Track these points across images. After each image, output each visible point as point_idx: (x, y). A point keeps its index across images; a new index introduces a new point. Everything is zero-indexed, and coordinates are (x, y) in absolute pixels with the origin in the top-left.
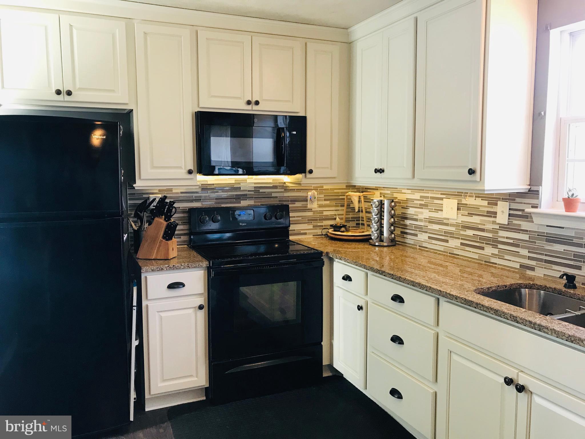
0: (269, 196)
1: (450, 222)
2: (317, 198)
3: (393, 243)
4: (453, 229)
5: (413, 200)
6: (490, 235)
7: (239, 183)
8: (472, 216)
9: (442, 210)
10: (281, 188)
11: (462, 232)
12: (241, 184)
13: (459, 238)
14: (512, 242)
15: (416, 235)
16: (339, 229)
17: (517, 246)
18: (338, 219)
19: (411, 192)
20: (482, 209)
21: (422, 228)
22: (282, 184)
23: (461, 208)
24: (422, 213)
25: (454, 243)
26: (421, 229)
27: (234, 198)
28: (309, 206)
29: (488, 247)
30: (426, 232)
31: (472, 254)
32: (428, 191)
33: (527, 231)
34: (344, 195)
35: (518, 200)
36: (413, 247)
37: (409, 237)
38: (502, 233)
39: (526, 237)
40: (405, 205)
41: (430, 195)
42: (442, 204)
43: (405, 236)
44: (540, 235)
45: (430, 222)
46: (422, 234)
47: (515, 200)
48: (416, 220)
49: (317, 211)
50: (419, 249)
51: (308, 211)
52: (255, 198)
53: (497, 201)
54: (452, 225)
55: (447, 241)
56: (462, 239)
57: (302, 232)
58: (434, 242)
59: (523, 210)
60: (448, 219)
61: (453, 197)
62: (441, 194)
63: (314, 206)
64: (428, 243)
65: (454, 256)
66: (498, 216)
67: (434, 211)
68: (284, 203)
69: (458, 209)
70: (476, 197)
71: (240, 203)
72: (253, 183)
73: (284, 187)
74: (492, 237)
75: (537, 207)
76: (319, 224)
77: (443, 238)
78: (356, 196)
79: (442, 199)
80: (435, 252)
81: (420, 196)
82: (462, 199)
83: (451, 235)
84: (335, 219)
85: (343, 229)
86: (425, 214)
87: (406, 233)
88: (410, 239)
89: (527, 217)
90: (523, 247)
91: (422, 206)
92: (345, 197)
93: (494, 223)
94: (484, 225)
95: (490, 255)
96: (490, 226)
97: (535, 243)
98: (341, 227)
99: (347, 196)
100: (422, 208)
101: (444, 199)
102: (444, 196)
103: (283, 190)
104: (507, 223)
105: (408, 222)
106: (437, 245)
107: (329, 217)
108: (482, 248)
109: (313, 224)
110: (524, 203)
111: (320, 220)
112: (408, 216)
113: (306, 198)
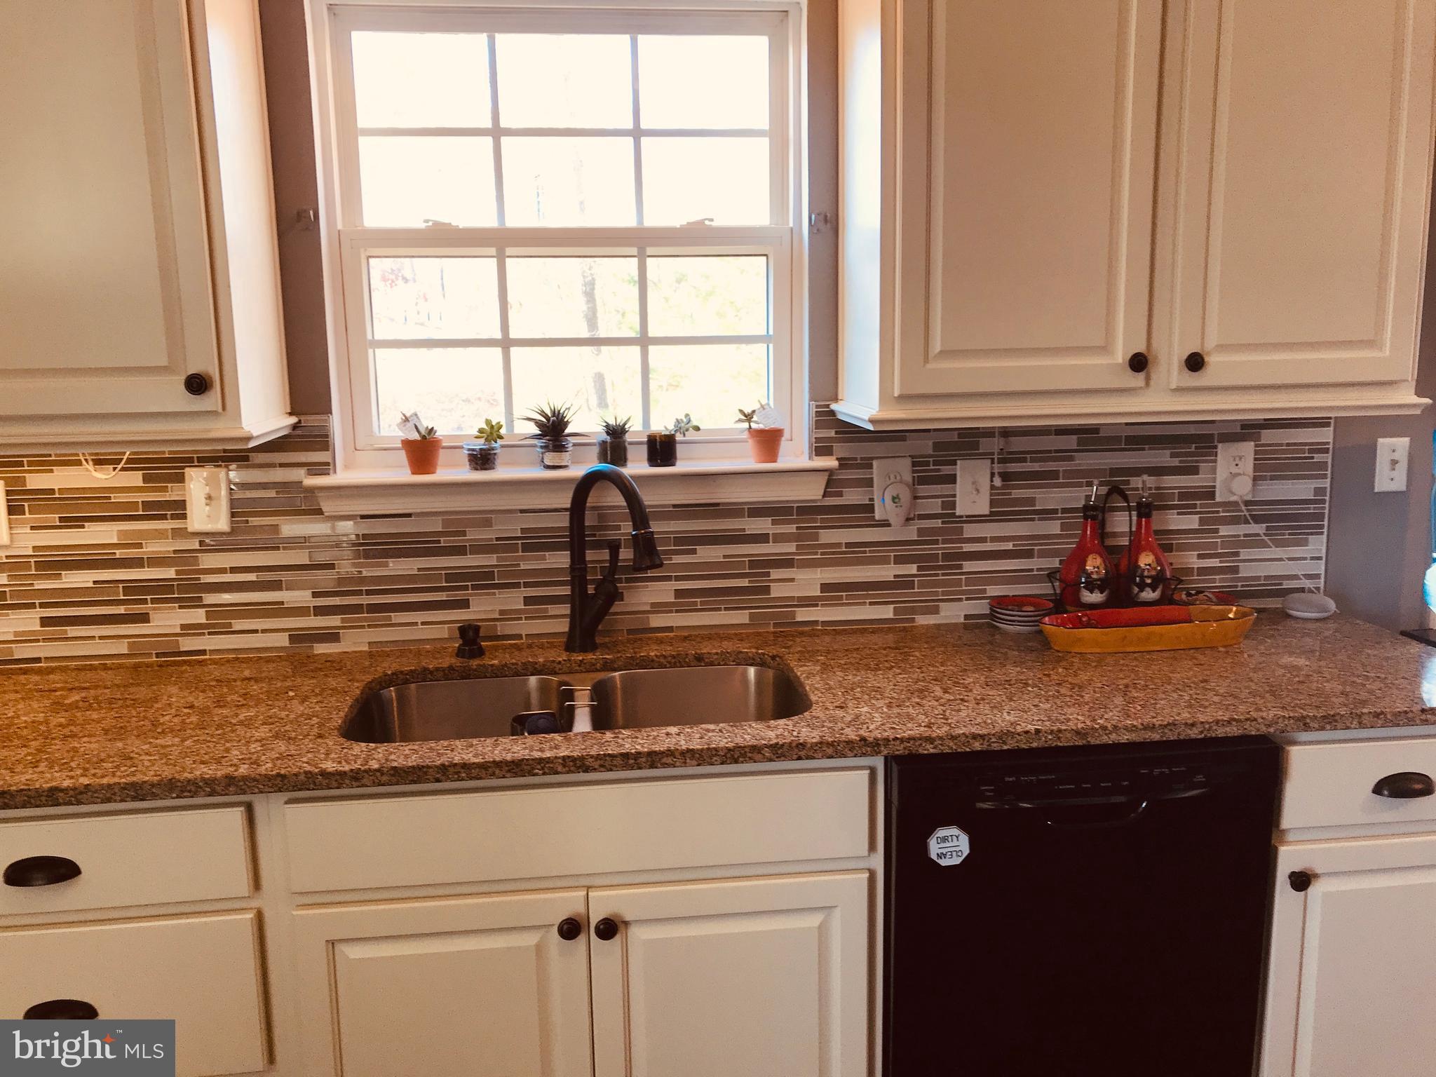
6: (170, 573)
8: (82, 526)
13: (30, 606)
14: (255, 579)
17: (276, 586)
20: (124, 498)
23: (26, 504)
29: (159, 609)
33: (300, 540)
38: (208, 561)
47: (248, 459)
56: (44, 605)
66: (190, 511)
69: (11, 510)
74: (174, 577)
75: (324, 472)
82: (29, 475)
90: (295, 586)
93: (180, 533)
95: (178, 630)
104: (226, 529)
108: (140, 618)
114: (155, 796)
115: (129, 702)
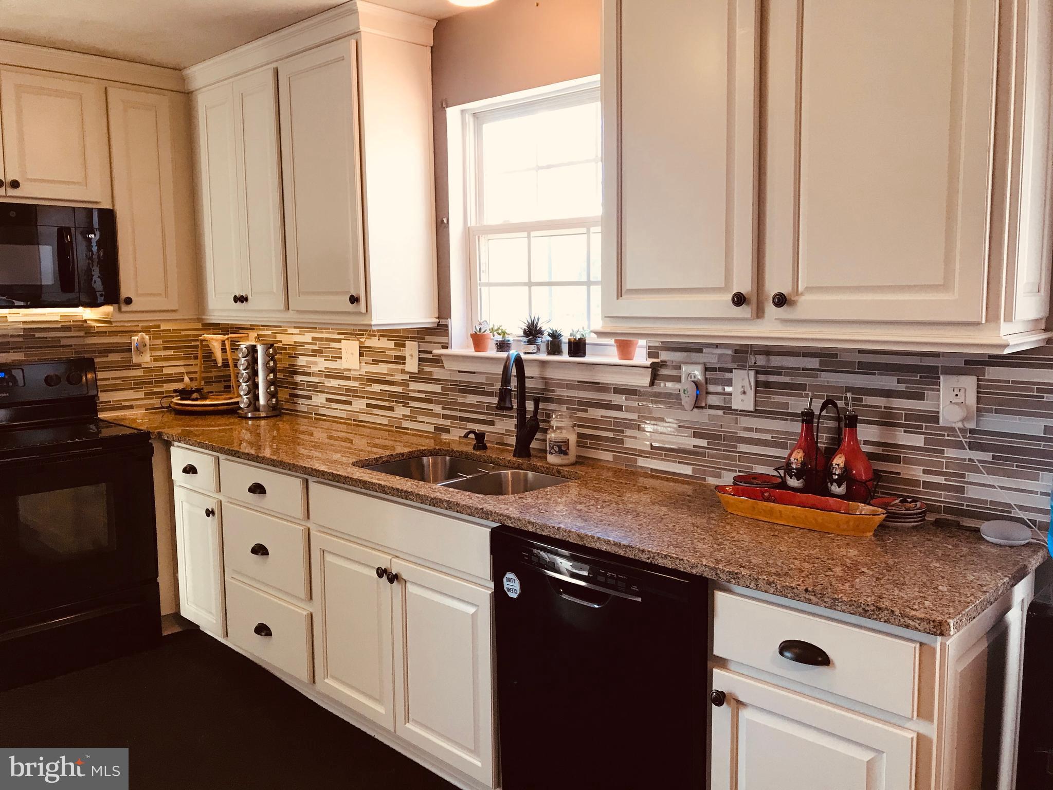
0: (54, 345)
1: (352, 374)
2: (150, 345)
3: (276, 411)
4: (355, 384)
5: (303, 344)
8: (378, 364)
9: (341, 358)
10: (79, 331)
11: (368, 389)
13: (363, 397)
14: (425, 397)
15: (310, 398)
17: (429, 401)
18: (186, 379)
19: (300, 331)
20: (389, 353)
21: (316, 387)
22: (80, 323)
23: (364, 352)
24: (315, 363)
25: (359, 405)
28: (135, 360)
29: (397, 406)
30: (323, 392)
31: (380, 418)
32: (321, 330)
33: (438, 380)
34: (197, 340)
35: (428, 338)
36: (306, 415)
37: (301, 401)
38: (414, 386)
39: (437, 388)
40: (292, 351)
41: (324, 336)
42: (341, 349)
43: (295, 402)
44: (453, 383)
45: (327, 376)
46: (318, 395)
47: (423, 338)
48: (309, 374)
49: (151, 367)
50: (315, 418)
51: (133, 369)
52: (26, 348)
53: (405, 341)
54: (355, 379)
55: (349, 403)
56: (368, 398)
57: (124, 404)
58: (334, 405)
59: (430, 352)
60: (349, 370)
61: (353, 337)
62: (339, 333)
63: (146, 359)
64: (327, 408)
65: (359, 424)
66: (407, 361)
67: (330, 359)
68: (86, 356)
69: (361, 355)
70: (381, 336)
72: (21, 322)
73: (83, 327)
74: (401, 391)
75: (446, 347)
76: (156, 390)
77: (344, 398)
78: (217, 340)
79: (339, 341)
80: (335, 420)
81: (312, 337)
83: (355, 393)
84: (182, 380)
85: (195, 395)
86: (320, 364)
87: (297, 396)
88: (303, 404)
89: (437, 361)
90: (437, 403)
91: (315, 353)
92: (198, 343)
94: (392, 375)
96: (398, 377)
97: (448, 395)
98: (192, 392)
99: (202, 341)
100: (316, 356)
101: (342, 341)
102: (342, 337)
103: (82, 334)
104: (417, 372)
105: (299, 378)
106: (337, 409)
107: (174, 377)
108: (392, 409)
109: (145, 390)
110: (435, 343)
111: (157, 382)
112: (299, 369)
113: (129, 346)
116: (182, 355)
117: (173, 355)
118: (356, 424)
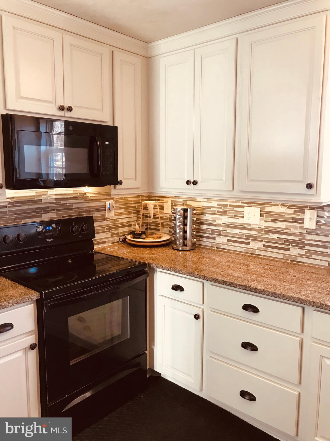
0: (70, 207)
1: (252, 227)
2: (115, 206)
4: (256, 233)
5: (209, 208)
6: (297, 238)
7: (41, 196)
8: (277, 222)
9: (243, 217)
10: (82, 199)
11: (265, 236)
12: (42, 196)
13: (262, 241)
14: (320, 244)
15: (214, 238)
16: (139, 236)
20: (287, 216)
22: (82, 195)
23: (264, 215)
24: (220, 219)
25: (255, 245)
26: (219, 233)
27: (36, 212)
28: (107, 215)
29: (293, 248)
30: (226, 236)
31: (277, 254)
32: (227, 200)
35: (326, 209)
36: (210, 248)
37: (205, 240)
38: (309, 237)
40: (199, 212)
41: (229, 203)
42: (244, 212)
45: (229, 227)
46: (221, 237)
48: (213, 225)
49: (114, 219)
50: (217, 250)
51: (106, 221)
52: (57, 210)
53: (305, 209)
54: (254, 230)
55: (248, 244)
56: (265, 241)
57: (102, 241)
58: (233, 244)
60: (250, 224)
61: (254, 205)
62: (241, 203)
63: (111, 215)
64: (228, 245)
65: (255, 256)
66: (305, 222)
67: (233, 217)
68: (89, 214)
69: (261, 216)
71: (42, 217)
72: (54, 194)
73: (84, 197)
76: (116, 232)
77: (244, 240)
78: (152, 204)
79: (243, 207)
80: (237, 253)
81: (218, 204)
82: (266, 207)
83: (254, 238)
85: (144, 236)
86: (224, 219)
87: (203, 237)
88: (206, 241)
91: (219, 213)
93: (301, 228)
94: (290, 230)
95: (297, 255)
96: (296, 231)
98: (141, 234)
100: (221, 215)
101: (245, 207)
102: (246, 205)
103: (83, 201)
105: (204, 227)
107: (124, 224)
109: (111, 232)
111: (117, 228)
112: (205, 222)
113: (104, 208)
114: (279, 298)
115: (280, 271)
116: (127, 212)
117: (124, 212)
118: (252, 256)
